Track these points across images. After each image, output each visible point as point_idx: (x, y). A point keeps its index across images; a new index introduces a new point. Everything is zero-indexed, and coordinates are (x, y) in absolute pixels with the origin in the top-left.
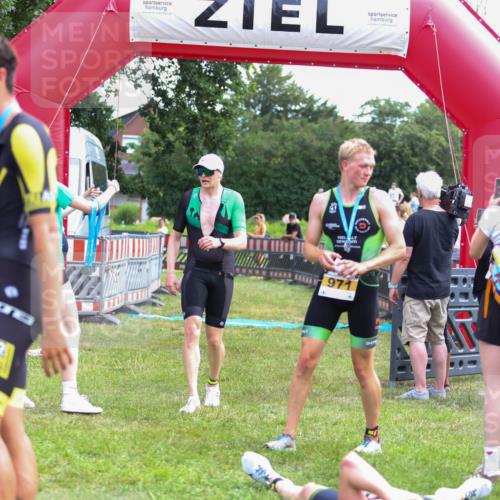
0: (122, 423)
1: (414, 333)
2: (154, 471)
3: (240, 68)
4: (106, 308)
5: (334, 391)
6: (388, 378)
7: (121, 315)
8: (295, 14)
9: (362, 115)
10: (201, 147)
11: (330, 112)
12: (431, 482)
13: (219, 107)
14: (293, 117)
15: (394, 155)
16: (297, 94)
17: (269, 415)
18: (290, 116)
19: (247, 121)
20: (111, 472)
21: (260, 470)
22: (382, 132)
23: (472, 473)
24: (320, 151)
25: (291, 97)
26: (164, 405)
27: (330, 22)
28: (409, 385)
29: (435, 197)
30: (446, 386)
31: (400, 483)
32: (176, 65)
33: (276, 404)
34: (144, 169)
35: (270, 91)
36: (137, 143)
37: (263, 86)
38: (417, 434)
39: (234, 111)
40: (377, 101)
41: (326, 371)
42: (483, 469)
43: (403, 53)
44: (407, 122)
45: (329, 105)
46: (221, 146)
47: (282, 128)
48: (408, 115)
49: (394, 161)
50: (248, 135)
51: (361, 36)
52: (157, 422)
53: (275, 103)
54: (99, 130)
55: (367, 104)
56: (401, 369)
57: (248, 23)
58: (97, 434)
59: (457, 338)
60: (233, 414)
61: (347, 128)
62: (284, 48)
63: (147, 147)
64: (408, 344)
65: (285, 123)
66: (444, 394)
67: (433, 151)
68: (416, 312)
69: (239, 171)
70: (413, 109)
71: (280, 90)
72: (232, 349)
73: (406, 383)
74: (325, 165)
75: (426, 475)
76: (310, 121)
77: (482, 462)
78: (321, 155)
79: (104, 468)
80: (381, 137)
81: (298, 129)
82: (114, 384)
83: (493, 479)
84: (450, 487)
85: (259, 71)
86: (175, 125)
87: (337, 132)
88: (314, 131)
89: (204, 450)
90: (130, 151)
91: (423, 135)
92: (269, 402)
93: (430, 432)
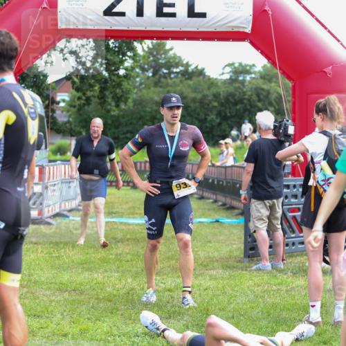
0: (57, 293)
1: (258, 224)
2: (80, 327)
3: (136, 44)
4: (46, 214)
5: (205, 266)
6: (242, 256)
7: (57, 218)
8: (172, 5)
9: (223, 74)
10: (110, 100)
11: (201, 73)
12: (273, 328)
13: (122, 72)
14: (175, 77)
15: (245, 101)
16: (177, 61)
17: (160, 284)
18: (172, 76)
19: (143, 81)
20: (49, 328)
21: (153, 323)
22: (237, 85)
23: (301, 321)
24: (194, 100)
25: (173, 63)
26: (87, 281)
27: (197, 10)
28: (258, 260)
29: (269, 129)
30: (283, 260)
31: (251, 330)
32: (92, 44)
33: (165, 277)
34: (72, 116)
35: (159, 59)
36: (67, 98)
37: (154, 56)
38: (262, 294)
39: (133, 74)
40: (233, 64)
41: (200, 253)
42: (309, 317)
43: (248, 30)
44: (254, 78)
45: (199, 68)
46: (123, 99)
47: (167, 85)
48: (255, 73)
49: (246, 106)
50: (144, 91)
51: (219, 19)
52: (82, 293)
53: (162, 67)
54: (38, 90)
55: (226, 66)
56: (251, 250)
57: (140, 12)
58: (40, 302)
59: (290, 226)
60: (135, 284)
61: (212, 83)
62: (165, 29)
63: (74, 101)
64: (255, 232)
65: (170, 81)
66: (281, 266)
67: (273, 97)
68: (259, 209)
69: (139, 116)
70: (259, 68)
71: (165, 58)
72: (134, 240)
73: (255, 259)
74: (198, 110)
75: (269, 323)
76: (186, 79)
77: (308, 313)
78: (195, 103)
79: (45, 326)
80: (236, 89)
81: (178, 85)
82: (52, 266)
83: (316, 324)
84: (286, 331)
85: (151, 46)
86: (92, 86)
87: (206, 86)
88: (189, 86)
89: (114, 311)
90: (62, 104)
91: (265, 87)
92: (160, 276)
93: (272, 293)
